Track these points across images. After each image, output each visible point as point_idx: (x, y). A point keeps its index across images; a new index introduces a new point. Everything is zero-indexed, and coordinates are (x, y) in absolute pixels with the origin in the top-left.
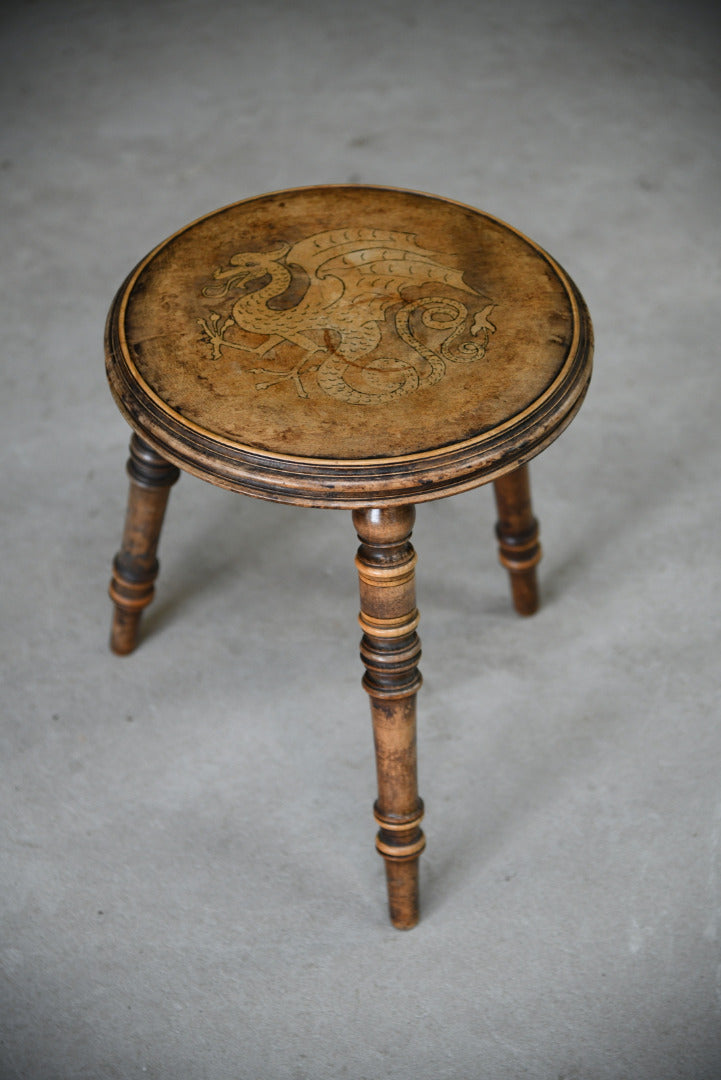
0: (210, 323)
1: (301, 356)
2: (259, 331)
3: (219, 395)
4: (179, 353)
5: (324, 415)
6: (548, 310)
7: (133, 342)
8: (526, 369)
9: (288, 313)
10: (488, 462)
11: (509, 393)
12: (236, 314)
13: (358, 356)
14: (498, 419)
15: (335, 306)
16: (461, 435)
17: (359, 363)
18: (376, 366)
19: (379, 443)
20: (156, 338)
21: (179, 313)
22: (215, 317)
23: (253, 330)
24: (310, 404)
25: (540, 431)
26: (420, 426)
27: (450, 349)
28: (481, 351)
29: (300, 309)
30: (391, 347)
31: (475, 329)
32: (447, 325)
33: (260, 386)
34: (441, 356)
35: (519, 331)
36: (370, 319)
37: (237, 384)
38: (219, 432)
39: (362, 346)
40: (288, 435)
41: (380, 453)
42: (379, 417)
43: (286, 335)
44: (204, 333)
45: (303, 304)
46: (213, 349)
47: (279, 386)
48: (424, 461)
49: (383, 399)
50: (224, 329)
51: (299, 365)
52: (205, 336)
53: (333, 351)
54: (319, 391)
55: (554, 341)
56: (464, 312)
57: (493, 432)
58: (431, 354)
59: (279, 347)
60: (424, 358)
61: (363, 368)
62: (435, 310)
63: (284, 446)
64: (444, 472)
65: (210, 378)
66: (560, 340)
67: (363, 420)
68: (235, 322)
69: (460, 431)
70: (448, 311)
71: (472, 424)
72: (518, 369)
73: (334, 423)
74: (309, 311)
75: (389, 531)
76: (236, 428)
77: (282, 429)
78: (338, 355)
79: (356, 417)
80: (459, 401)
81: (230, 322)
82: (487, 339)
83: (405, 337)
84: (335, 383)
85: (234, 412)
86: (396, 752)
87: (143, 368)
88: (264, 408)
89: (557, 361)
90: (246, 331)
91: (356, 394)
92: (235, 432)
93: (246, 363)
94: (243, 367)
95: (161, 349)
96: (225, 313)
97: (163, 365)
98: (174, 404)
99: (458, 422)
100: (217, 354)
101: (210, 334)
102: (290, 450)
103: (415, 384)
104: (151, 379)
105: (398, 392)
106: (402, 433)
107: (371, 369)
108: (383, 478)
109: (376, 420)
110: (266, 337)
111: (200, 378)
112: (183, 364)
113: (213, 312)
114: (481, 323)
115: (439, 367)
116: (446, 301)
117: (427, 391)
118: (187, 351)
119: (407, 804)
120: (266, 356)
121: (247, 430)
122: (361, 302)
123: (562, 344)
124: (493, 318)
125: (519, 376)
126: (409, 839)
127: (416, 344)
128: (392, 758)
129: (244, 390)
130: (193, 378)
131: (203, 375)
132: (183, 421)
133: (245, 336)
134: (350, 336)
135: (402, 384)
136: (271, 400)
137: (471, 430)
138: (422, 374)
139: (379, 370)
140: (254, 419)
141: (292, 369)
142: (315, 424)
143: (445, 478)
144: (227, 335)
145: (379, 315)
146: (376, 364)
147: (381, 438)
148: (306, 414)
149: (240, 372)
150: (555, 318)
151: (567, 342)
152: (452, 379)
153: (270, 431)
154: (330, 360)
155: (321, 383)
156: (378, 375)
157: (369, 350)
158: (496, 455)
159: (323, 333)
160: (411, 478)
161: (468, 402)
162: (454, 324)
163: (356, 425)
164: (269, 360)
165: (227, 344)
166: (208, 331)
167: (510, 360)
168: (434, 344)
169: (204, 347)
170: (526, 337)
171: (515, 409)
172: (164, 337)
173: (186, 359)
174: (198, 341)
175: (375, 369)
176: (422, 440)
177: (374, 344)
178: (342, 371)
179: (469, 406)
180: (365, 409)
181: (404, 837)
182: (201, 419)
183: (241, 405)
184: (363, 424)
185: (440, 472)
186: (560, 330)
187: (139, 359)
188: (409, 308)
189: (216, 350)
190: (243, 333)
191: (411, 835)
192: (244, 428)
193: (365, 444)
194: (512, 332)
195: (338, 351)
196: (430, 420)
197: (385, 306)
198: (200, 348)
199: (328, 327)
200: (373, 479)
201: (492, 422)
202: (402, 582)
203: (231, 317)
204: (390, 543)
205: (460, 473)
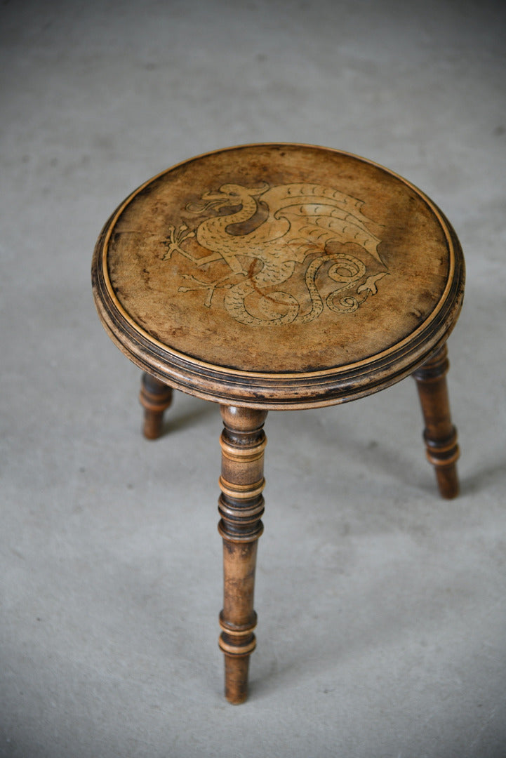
0: (177, 231)
1: (225, 275)
2: (208, 247)
3: (149, 288)
4: (142, 248)
5: (212, 324)
6: (425, 288)
7: (117, 231)
8: (379, 330)
9: (237, 239)
10: (312, 393)
11: (354, 345)
12: (200, 229)
13: (266, 286)
14: (334, 363)
15: (274, 242)
16: (299, 368)
17: (263, 291)
18: (273, 297)
19: (238, 356)
20: (133, 232)
21: (160, 218)
22: (184, 228)
23: (205, 245)
24: (207, 312)
25: (365, 381)
26: (273, 352)
27: (335, 298)
28: (355, 307)
29: (247, 238)
30: (293, 285)
31: (362, 288)
32: (343, 279)
33: (182, 289)
34: (324, 302)
35: (392, 299)
36: (292, 259)
37: (167, 283)
38: (134, 315)
39: (274, 279)
40: (178, 333)
41: (234, 365)
42: (250, 337)
43: (225, 255)
44: (169, 237)
45: (252, 235)
46: (167, 252)
47: (195, 292)
48: (263, 380)
49: (262, 324)
50: (184, 238)
51: (220, 280)
52: (168, 240)
53: (250, 277)
54: (221, 304)
55: (413, 314)
56: (363, 271)
57: (324, 373)
58: (318, 298)
59: (215, 263)
60: (312, 300)
61: (263, 296)
62: (343, 265)
63: (170, 340)
64: (275, 392)
65: (151, 273)
66: (418, 314)
67: (237, 336)
68: (196, 235)
69: (300, 364)
70: (351, 268)
71: (312, 362)
72: (372, 329)
73: (215, 332)
74: (254, 241)
75: (238, 422)
76: (146, 316)
77: (177, 326)
78: (252, 281)
79: (233, 331)
80: (315, 340)
81: (192, 235)
82: (365, 299)
83: (308, 281)
84: (236, 301)
85: (151, 304)
86: (233, 579)
87: (112, 253)
88: (174, 306)
89: (406, 330)
90: (200, 245)
91: (245, 314)
92: (144, 319)
93: (184, 268)
94: (180, 271)
95: (132, 242)
96: (193, 227)
97: (126, 254)
98: (115, 285)
99: (304, 357)
100: (168, 256)
101: (172, 240)
102: (172, 344)
103: (292, 318)
104: (112, 262)
105: (276, 321)
106: (258, 354)
107: (269, 298)
108: (228, 384)
109: (245, 339)
110: (210, 252)
111: (145, 271)
112: (139, 257)
113: (184, 223)
114: (370, 284)
115: (317, 311)
116: (355, 260)
117: (296, 327)
118: (148, 248)
119: (239, 617)
120: (201, 268)
121: (153, 320)
122: (294, 244)
123: (418, 318)
124: (380, 284)
125: (371, 335)
126: (239, 642)
127: (312, 288)
128: (231, 582)
129: (170, 289)
130: (139, 269)
131: (148, 269)
132: (114, 300)
133: (196, 248)
134: (270, 268)
135: (283, 316)
136: (183, 302)
137: (310, 366)
138: (302, 312)
139: (274, 301)
140: (162, 313)
141: (212, 282)
142: (201, 329)
143: (275, 397)
144: (184, 243)
145: (300, 258)
146: (275, 295)
147: (240, 353)
148: (200, 320)
149: (175, 274)
150: (426, 296)
151: (423, 318)
152: (320, 323)
153: (167, 326)
154: (244, 283)
155: (226, 297)
156: (271, 304)
157: (277, 282)
158: (321, 390)
159: (252, 260)
160: (249, 390)
161: (320, 344)
162: (350, 280)
163: (229, 338)
164: (201, 271)
165: (179, 250)
166: (172, 238)
167: (371, 320)
168: (325, 291)
169: (162, 248)
170: (394, 305)
171: (351, 359)
172: (139, 233)
173: (145, 254)
174: (161, 243)
175: (271, 299)
176: (269, 364)
177: (283, 279)
178: (247, 294)
179: (319, 348)
180: (244, 327)
181: (235, 640)
182: (127, 302)
183: (160, 299)
184: (235, 339)
185: (272, 391)
186: (424, 307)
187: (114, 245)
188: (325, 258)
189: (169, 253)
190: (196, 245)
191: (240, 640)
192: (151, 318)
193: (226, 354)
194: (387, 298)
195: (254, 278)
196: (283, 349)
197: (310, 252)
198: (159, 248)
199: (259, 257)
200: (221, 382)
201: (328, 364)
202: (246, 460)
203: (195, 231)
204: (239, 431)
205: (287, 397)
